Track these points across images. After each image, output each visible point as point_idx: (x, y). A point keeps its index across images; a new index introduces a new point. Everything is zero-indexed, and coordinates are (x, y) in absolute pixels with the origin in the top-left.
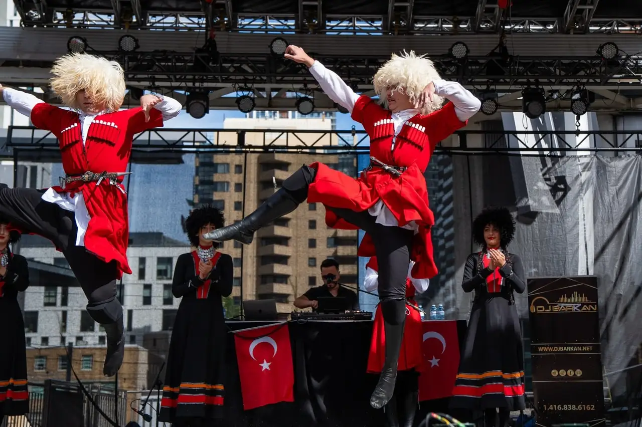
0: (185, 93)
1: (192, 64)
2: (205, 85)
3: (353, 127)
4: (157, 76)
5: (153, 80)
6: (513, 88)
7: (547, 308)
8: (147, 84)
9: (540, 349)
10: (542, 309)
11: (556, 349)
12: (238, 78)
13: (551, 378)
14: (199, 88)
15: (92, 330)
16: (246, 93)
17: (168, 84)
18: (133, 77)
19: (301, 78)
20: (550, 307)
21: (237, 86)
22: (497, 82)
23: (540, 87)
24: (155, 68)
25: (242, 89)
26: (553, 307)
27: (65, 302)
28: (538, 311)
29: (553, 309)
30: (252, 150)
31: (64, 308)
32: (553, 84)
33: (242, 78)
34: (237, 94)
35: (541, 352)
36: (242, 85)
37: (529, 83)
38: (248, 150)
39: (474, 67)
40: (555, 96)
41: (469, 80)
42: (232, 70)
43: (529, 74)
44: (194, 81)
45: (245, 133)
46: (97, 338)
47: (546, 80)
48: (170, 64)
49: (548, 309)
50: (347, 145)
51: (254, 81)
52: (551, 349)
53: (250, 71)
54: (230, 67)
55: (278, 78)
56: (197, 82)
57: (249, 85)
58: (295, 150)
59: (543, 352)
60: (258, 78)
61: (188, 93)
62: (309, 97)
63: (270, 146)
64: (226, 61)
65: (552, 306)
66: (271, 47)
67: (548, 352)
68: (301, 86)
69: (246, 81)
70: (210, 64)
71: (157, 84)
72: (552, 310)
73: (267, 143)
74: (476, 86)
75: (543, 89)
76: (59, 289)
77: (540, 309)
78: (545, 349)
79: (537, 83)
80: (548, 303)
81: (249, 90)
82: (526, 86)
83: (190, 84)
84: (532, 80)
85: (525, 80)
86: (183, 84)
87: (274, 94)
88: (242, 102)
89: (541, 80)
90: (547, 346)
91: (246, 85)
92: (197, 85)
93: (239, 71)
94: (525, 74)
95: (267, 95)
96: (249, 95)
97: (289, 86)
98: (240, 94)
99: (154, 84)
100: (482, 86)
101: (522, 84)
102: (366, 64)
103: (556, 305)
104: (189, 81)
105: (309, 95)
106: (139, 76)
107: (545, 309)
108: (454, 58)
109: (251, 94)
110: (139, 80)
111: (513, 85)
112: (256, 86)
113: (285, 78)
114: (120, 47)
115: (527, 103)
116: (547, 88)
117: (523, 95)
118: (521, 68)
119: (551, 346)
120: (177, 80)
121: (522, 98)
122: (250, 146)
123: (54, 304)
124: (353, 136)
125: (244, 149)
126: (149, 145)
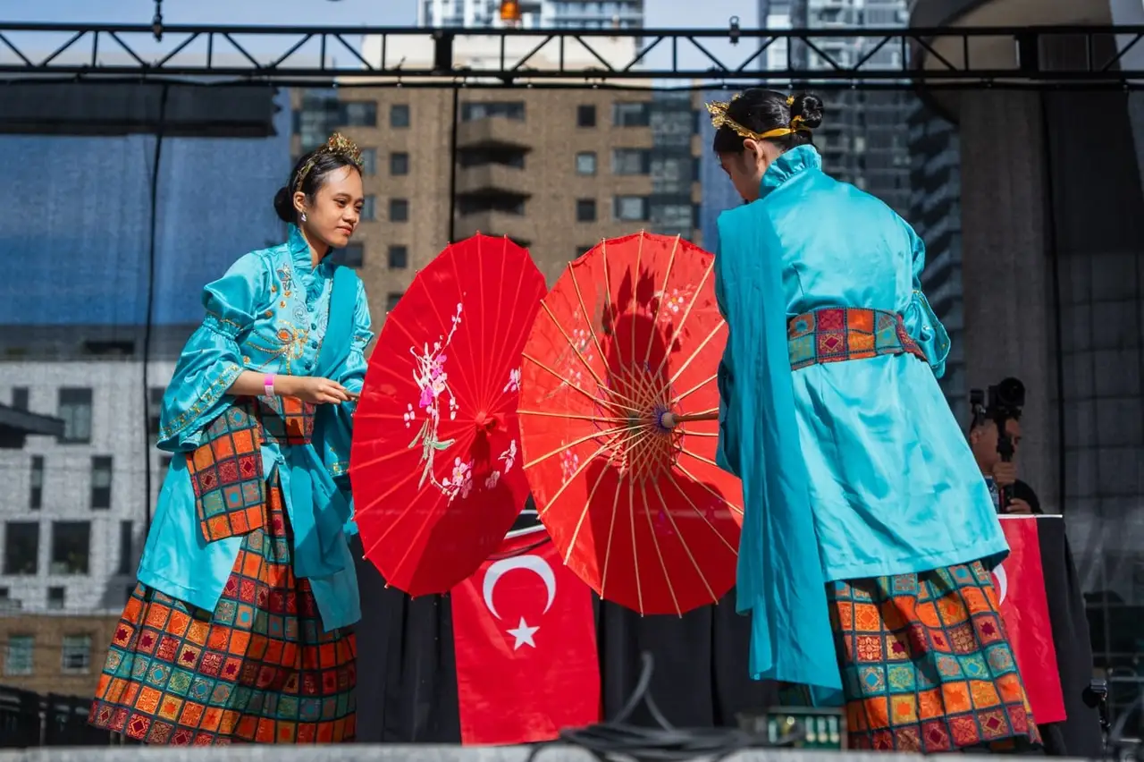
3: (734, 21)
15: (33, 571)
30: (470, 80)
38: (460, 79)
45: (454, 38)
46: (43, 593)
50: (716, 66)
58: (581, 81)
63: (515, 72)
73: (509, 65)
122: (466, 72)
124: (732, 45)
125: (450, 79)
126: (209, 70)
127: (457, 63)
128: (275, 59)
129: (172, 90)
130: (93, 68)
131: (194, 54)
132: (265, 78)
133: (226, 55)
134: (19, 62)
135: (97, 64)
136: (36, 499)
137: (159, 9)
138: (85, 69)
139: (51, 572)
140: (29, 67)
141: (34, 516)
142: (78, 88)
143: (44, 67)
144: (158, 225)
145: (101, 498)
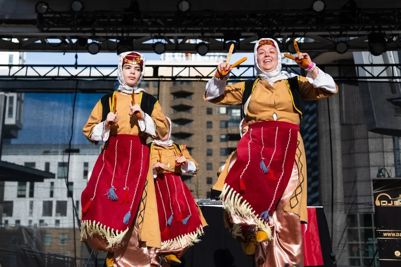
0: (117, 41)
1: (121, 20)
2: (131, 35)
4: (97, 29)
5: (94, 32)
6: (361, 33)
7: (389, 202)
8: (90, 34)
9: (385, 234)
10: (385, 203)
11: (398, 235)
12: (154, 29)
13: (395, 257)
14: (126, 37)
15: (51, 215)
16: (159, 40)
17: (104, 35)
18: (80, 29)
19: (199, 29)
20: (392, 201)
21: (153, 35)
22: (348, 29)
23: (383, 32)
24: (95, 23)
25: (157, 38)
26: (395, 201)
27: (31, 195)
28: (382, 204)
29: (395, 203)
30: (163, 79)
31: (31, 199)
32: (394, 29)
33: (157, 29)
34: (153, 41)
35: (385, 237)
36: (157, 34)
37: (373, 29)
38: (160, 79)
39: (330, 18)
40: (394, 39)
41: (326, 27)
42: (149, 23)
43: (373, 22)
44: (122, 32)
45: (158, 68)
46: (54, 221)
47: (387, 27)
48: (106, 20)
49: (391, 203)
50: (233, 75)
51: (165, 32)
52: (394, 235)
53: (162, 23)
54: (148, 21)
55: (183, 29)
56: (125, 33)
57: (162, 34)
58: (195, 79)
59: (387, 237)
60: (168, 29)
61: (118, 41)
62: (206, 42)
63: (176, 77)
64: (145, 18)
65: (393, 201)
66: (178, 6)
67: (391, 237)
68: (200, 34)
69: (160, 31)
70: (135, 20)
71: (97, 34)
72: (393, 204)
73: (174, 75)
74: (332, 32)
75: (384, 33)
76: (28, 184)
77: (383, 203)
78: (389, 234)
79: (380, 29)
80: (390, 198)
81: (162, 38)
82: (371, 32)
83: (120, 35)
84: (376, 27)
85: (370, 27)
86: (115, 35)
87: (180, 41)
88: (157, 47)
89: (383, 27)
90: (390, 232)
91: (159, 35)
92: (125, 35)
93: (155, 24)
94: (371, 22)
95: (175, 41)
96: (162, 42)
97: (191, 35)
98: (156, 41)
99: (94, 35)
100: (336, 32)
101: (367, 30)
102: (248, 17)
103: (397, 200)
104: (119, 32)
105: (205, 41)
106: (84, 29)
107: (388, 203)
108: (315, 11)
109: (163, 41)
110: (85, 32)
111: (361, 31)
112: (167, 35)
113: (189, 29)
114: (71, 9)
115: (372, 44)
116: (388, 32)
117: (369, 39)
118: (367, 18)
119: (394, 232)
120: (111, 32)
121: (367, 41)
122: (162, 77)
123: (24, 196)
124: (237, 69)
125: (157, 79)
126: (90, 77)
127: (160, 74)
128: (108, 74)
129: (79, 82)
130: (58, 77)
131: (86, 73)
132: (105, 79)
133: (95, 73)
134: (37, 75)
135: (59, 75)
136: (52, 194)
137: (76, 61)
138: (56, 77)
139: (56, 215)
140: (40, 76)
141: (51, 199)
142: (53, 82)
143: (45, 76)
144: (74, 119)
145: (70, 194)
